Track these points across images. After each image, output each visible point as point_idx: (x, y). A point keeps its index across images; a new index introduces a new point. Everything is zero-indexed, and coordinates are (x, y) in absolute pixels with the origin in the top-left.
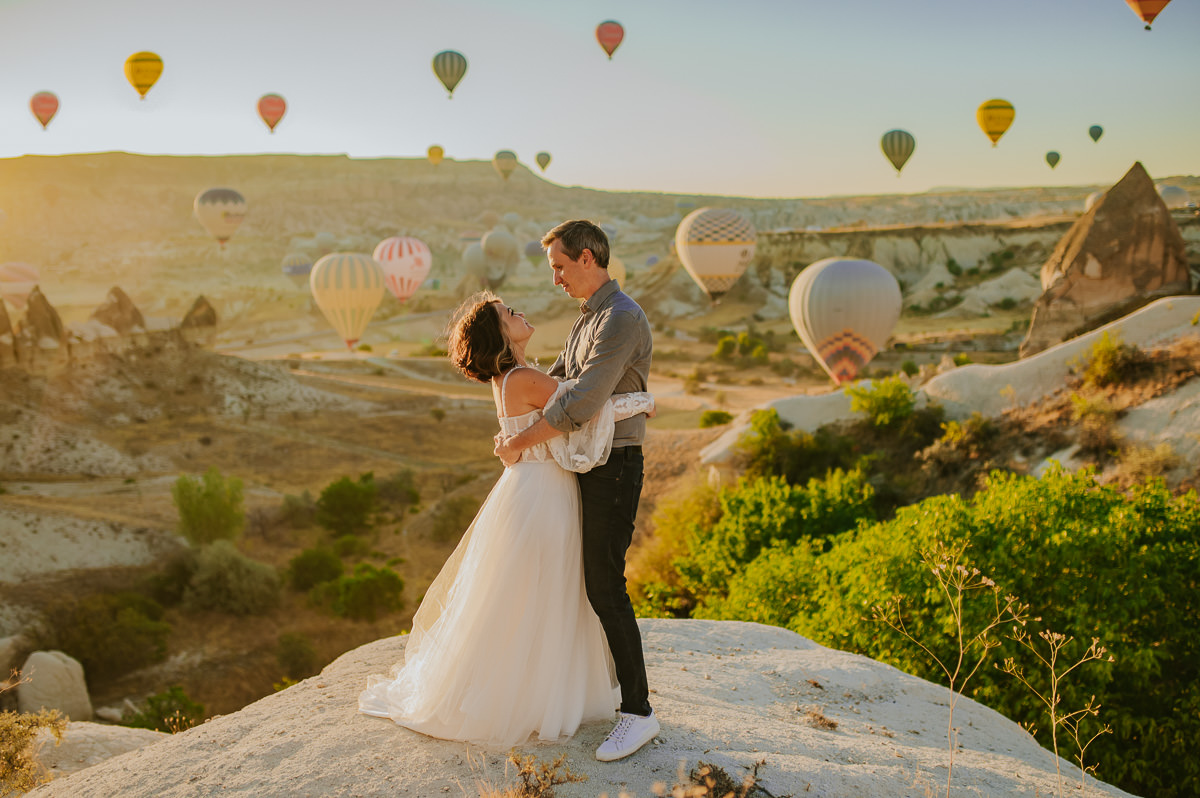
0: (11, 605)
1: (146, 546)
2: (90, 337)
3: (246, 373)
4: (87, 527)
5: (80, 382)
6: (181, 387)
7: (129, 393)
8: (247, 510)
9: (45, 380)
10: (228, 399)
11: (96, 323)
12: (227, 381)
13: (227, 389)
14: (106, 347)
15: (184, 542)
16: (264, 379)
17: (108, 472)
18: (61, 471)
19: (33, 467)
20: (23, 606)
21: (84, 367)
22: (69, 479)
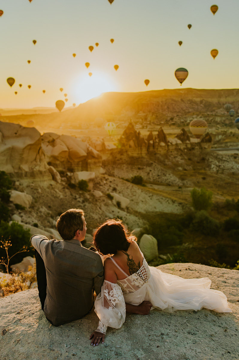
0: (142, 219)
1: (181, 208)
2: (174, 143)
3: (219, 158)
4: (165, 200)
5: (170, 156)
6: (199, 161)
7: (183, 161)
8: (213, 202)
9: (160, 155)
10: (213, 166)
11: (176, 139)
12: (213, 160)
13: (212, 163)
14: (178, 146)
15: (192, 209)
16: (225, 161)
17: (174, 184)
18: (161, 182)
19: (154, 180)
20: (145, 220)
21: (171, 152)
22: (163, 185)
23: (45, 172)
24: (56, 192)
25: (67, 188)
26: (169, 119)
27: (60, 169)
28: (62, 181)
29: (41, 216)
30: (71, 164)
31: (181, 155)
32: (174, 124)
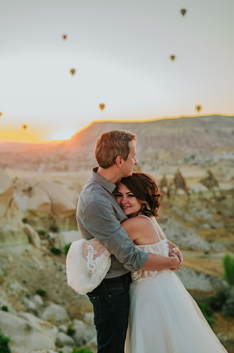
1: (209, 283)
4: (187, 271)
5: (191, 209)
6: (232, 215)
7: (210, 216)
9: (178, 207)
11: (200, 185)
14: (203, 195)
15: (225, 283)
17: (198, 248)
21: (193, 203)
23: (19, 233)
24: (34, 260)
25: (50, 255)
26: (188, 156)
27: (40, 228)
28: (42, 245)
29: (12, 296)
30: (55, 222)
31: (207, 207)
32: (195, 164)
